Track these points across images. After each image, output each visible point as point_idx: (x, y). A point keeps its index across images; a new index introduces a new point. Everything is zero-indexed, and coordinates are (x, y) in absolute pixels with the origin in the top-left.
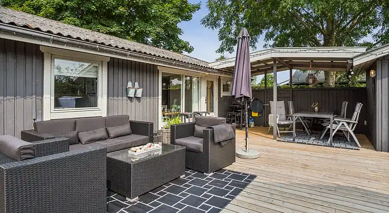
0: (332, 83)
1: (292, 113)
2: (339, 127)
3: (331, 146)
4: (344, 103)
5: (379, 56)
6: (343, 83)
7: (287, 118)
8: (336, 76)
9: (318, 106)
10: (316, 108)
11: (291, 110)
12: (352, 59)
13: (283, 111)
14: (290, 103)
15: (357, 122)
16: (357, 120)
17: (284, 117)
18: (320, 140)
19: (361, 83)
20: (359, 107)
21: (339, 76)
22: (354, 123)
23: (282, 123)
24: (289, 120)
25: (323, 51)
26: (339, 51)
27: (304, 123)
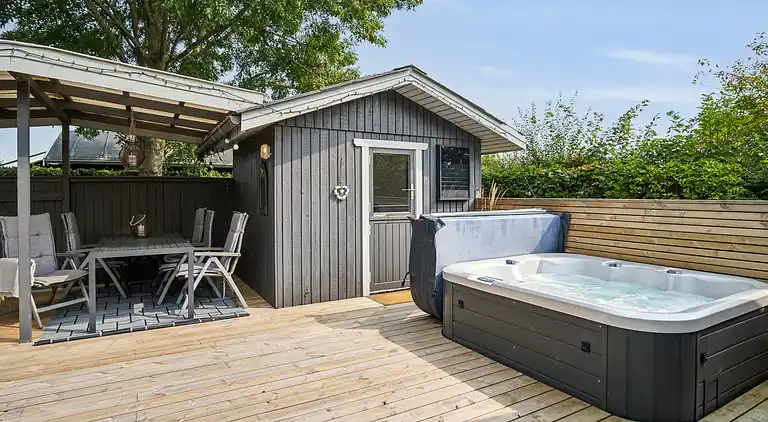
0: (157, 167)
1: (74, 246)
2: (204, 271)
3: (191, 320)
4: (200, 212)
5: (285, 117)
6: (176, 168)
7: (61, 264)
8: (165, 153)
9: (146, 223)
10: (141, 228)
11: (72, 239)
12: (238, 115)
13: (47, 242)
14: (69, 219)
15: (238, 254)
16: (239, 250)
17: (50, 260)
18: (159, 309)
19: (220, 170)
20: (240, 221)
21: (171, 152)
22: (234, 258)
23: (49, 281)
24: (69, 267)
25: (177, 84)
26: (213, 92)
27: (111, 269)
